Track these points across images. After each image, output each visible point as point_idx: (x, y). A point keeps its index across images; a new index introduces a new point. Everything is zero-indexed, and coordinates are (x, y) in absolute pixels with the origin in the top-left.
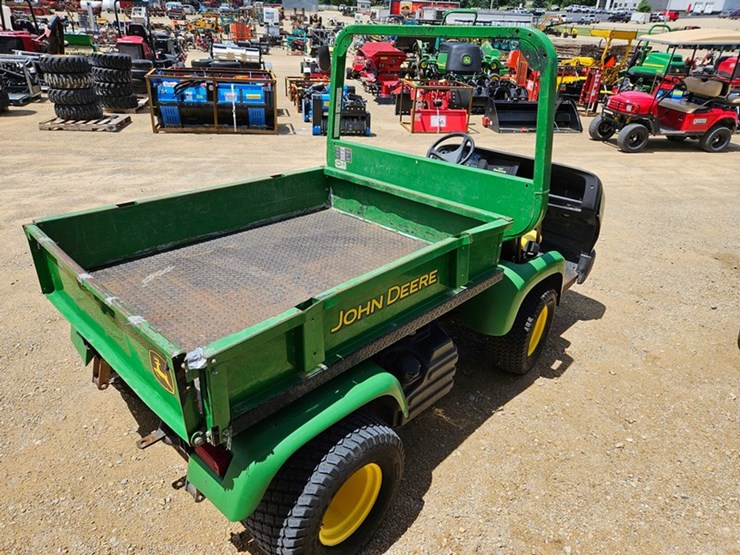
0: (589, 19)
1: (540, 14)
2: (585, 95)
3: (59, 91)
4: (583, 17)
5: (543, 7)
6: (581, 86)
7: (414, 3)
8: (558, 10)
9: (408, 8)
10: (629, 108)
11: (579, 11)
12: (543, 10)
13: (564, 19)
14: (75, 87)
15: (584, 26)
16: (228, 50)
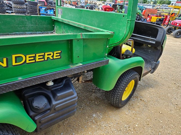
0: (168, 8)
1: (154, 6)
2: (164, 22)
3: (16, 9)
4: (167, 7)
5: (155, 4)
6: (163, 20)
7: (121, 1)
8: (160, 5)
9: (119, 2)
10: (178, 24)
11: (165, 6)
12: (155, 5)
13: (161, 7)
14: (20, 8)
15: (166, 9)
16: (68, 6)
